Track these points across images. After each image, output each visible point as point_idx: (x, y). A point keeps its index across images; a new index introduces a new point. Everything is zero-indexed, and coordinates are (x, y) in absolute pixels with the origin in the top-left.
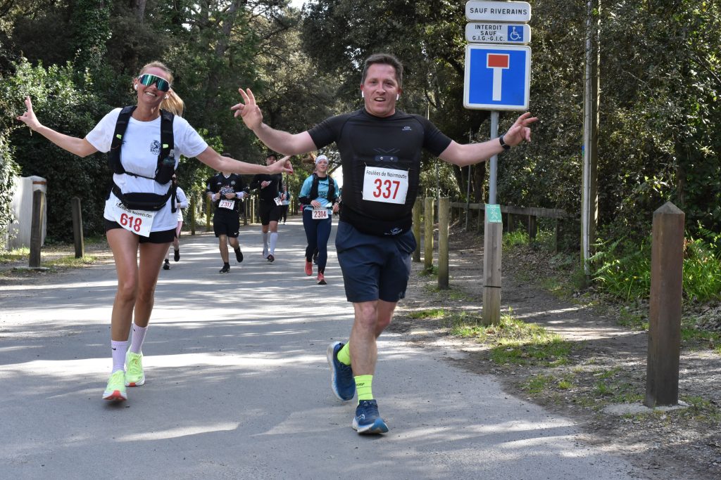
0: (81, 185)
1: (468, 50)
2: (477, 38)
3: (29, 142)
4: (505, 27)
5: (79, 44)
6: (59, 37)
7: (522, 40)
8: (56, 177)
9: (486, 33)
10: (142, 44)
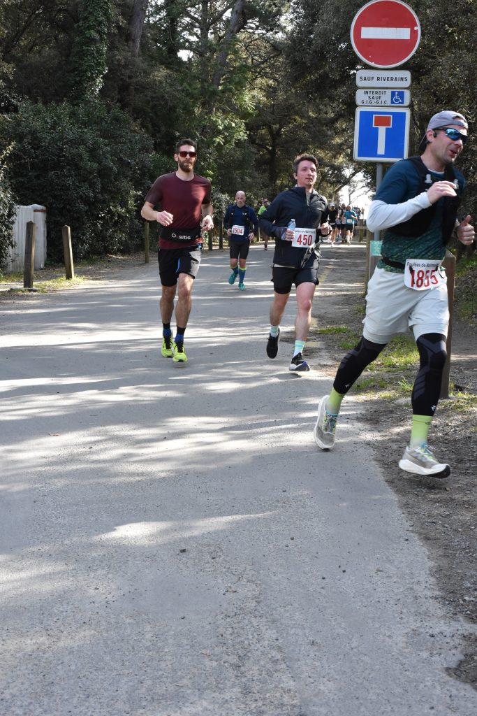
0: (76, 213)
1: (358, 111)
2: (365, 101)
3: (30, 174)
4: (389, 92)
5: (78, 79)
6: (60, 72)
7: (403, 103)
8: (54, 205)
9: (373, 98)
10: (137, 77)
